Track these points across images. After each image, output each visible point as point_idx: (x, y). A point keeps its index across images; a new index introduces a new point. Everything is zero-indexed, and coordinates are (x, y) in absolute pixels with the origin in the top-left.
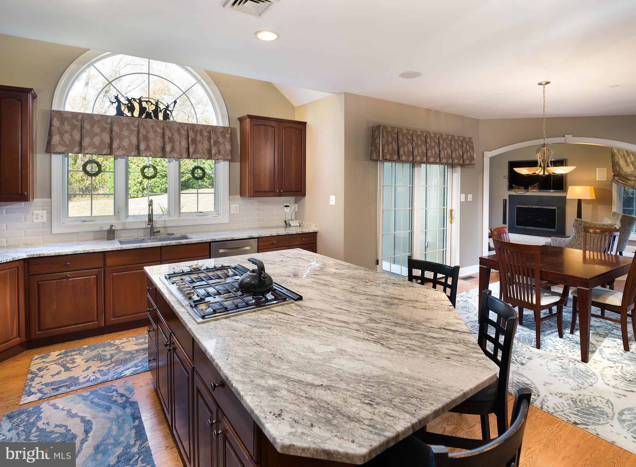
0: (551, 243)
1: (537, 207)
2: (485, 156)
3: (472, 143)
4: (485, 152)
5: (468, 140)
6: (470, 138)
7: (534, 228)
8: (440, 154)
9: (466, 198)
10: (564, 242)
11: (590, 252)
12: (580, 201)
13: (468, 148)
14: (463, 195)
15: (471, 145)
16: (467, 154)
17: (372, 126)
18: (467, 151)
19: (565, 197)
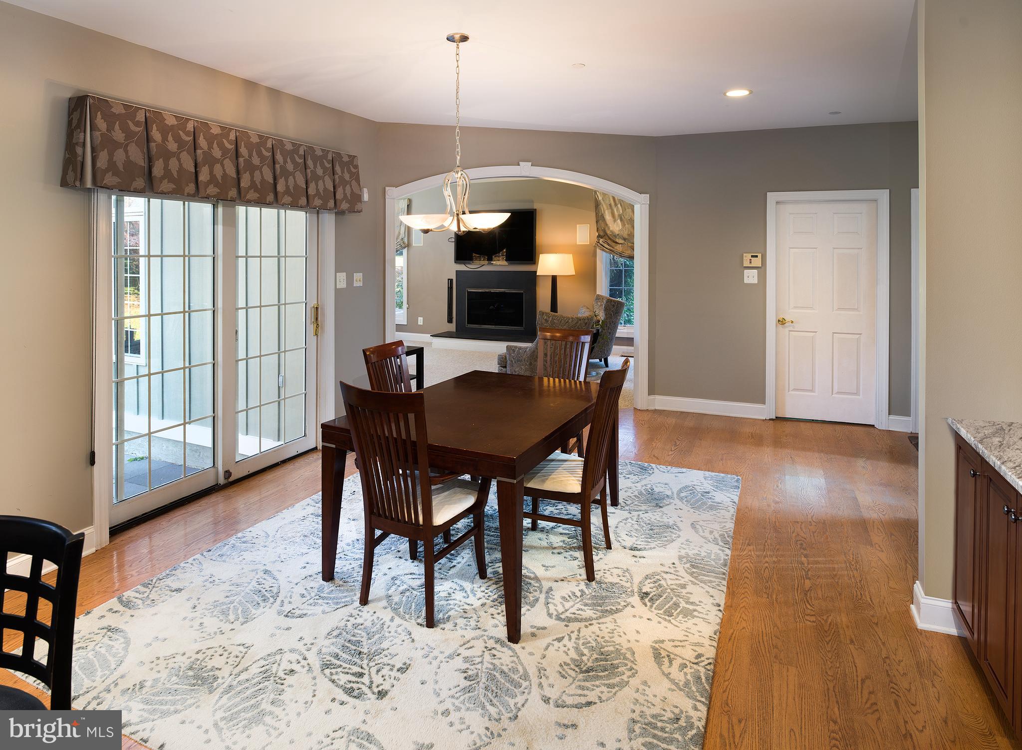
0: (507, 356)
1: (498, 290)
2: (387, 196)
3: (356, 167)
4: (387, 188)
5: (346, 159)
6: (352, 158)
7: (493, 327)
8: (275, 185)
9: (350, 280)
10: (525, 352)
11: (549, 379)
12: (554, 279)
13: (347, 176)
14: (342, 276)
15: (353, 170)
16: (344, 190)
17: (69, 97)
18: (344, 183)
19: (536, 272)
